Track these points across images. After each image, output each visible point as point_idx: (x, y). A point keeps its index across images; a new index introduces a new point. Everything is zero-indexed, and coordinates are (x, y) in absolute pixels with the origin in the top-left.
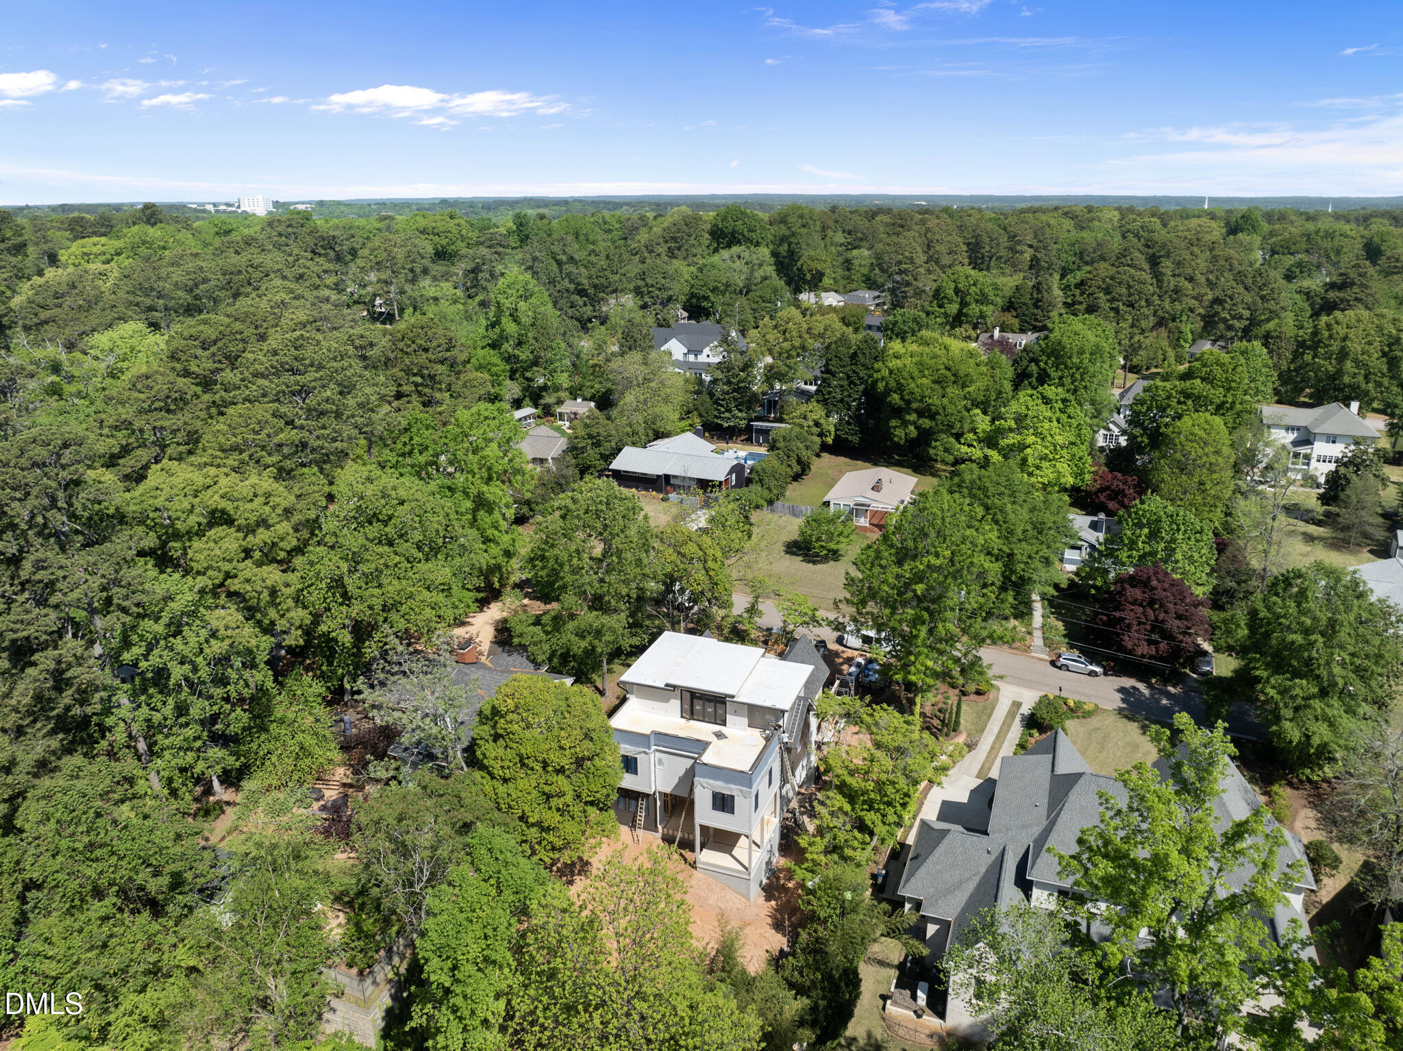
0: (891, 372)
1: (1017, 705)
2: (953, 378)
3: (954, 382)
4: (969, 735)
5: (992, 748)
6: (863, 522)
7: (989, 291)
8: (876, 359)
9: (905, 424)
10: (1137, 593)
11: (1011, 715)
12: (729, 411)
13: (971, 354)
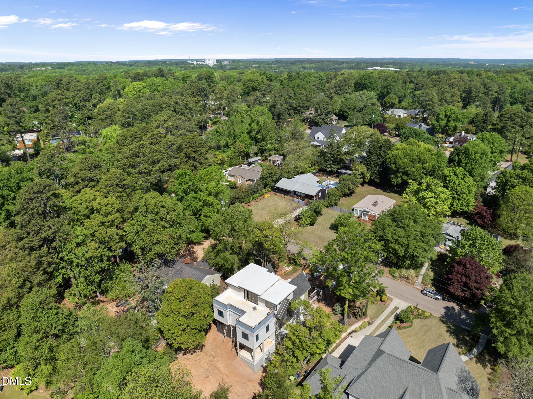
0: (393, 155)
1: (397, 308)
2: (419, 160)
3: (419, 162)
4: (371, 318)
5: (378, 326)
6: (366, 218)
8: (389, 149)
9: (397, 177)
10: (460, 269)
11: (392, 313)
12: (330, 164)
13: (429, 150)
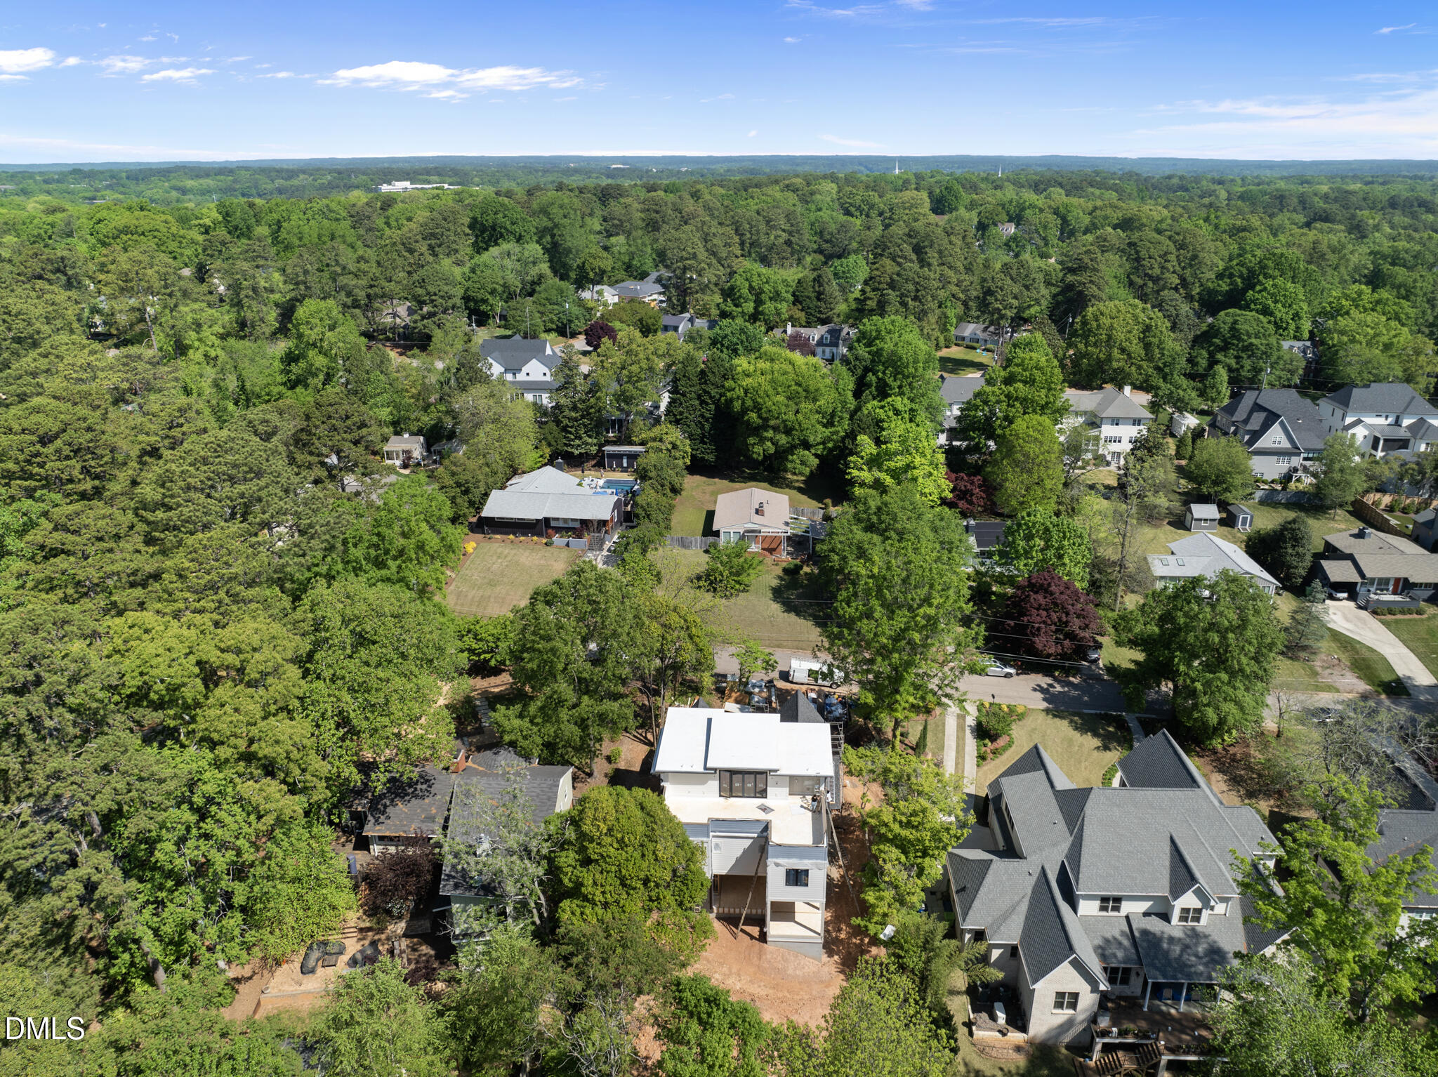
0: (745, 389)
2: (805, 393)
7: (781, 288)
9: (763, 440)
